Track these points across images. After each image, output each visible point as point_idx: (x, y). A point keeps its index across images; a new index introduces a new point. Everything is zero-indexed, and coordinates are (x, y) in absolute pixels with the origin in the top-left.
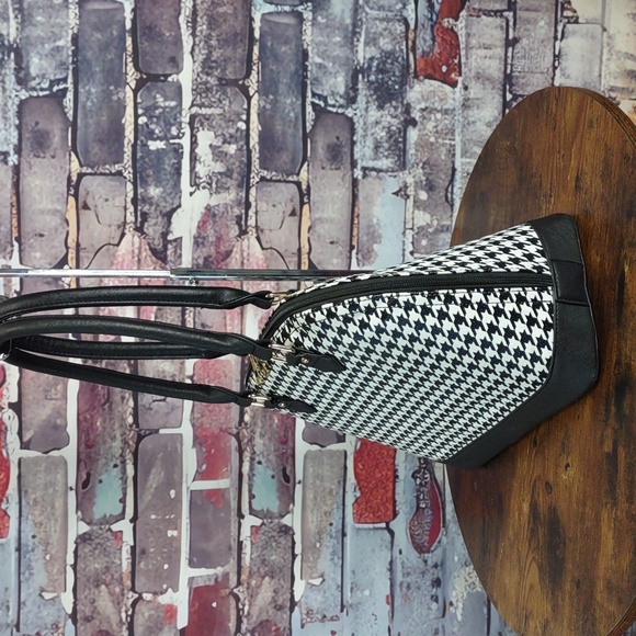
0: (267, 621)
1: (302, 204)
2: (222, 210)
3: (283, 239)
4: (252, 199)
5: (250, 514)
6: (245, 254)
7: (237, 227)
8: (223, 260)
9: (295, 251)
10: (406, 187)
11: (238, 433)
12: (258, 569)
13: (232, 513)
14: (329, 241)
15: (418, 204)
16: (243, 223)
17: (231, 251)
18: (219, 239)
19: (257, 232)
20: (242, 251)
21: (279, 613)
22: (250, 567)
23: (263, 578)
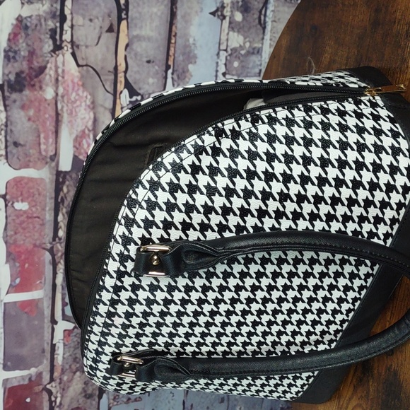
0: (78, 408)
1: (120, 19)
2: (35, 22)
3: (100, 57)
4: (67, 12)
5: (63, 319)
6: (60, 71)
7: (51, 42)
8: (37, 76)
9: (112, 69)
10: (223, 7)
11: (52, 248)
12: (70, 366)
13: (46, 321)
14: (145, 59)
15: (233, 26)
16: (58, 37)
17: (45, 68)
18: (32, 53)
19: (72, 48)
20: (57, 67)
21: (89, 401)
22: (63, 366)
23: (75, 373)
